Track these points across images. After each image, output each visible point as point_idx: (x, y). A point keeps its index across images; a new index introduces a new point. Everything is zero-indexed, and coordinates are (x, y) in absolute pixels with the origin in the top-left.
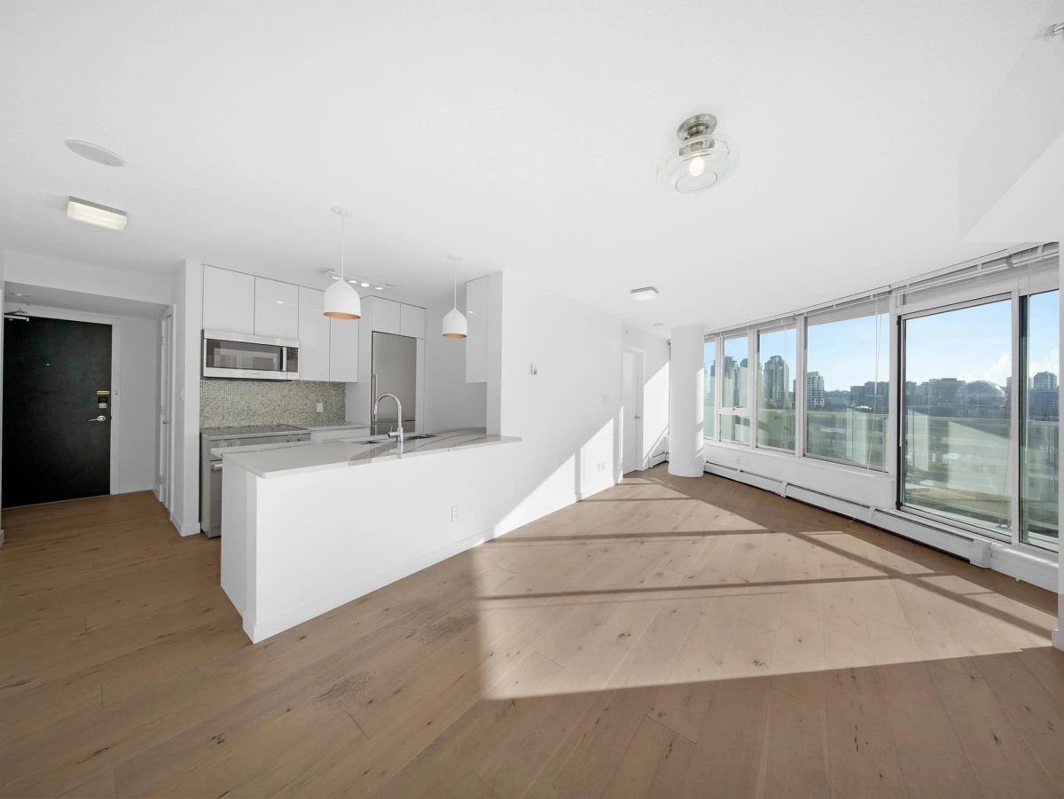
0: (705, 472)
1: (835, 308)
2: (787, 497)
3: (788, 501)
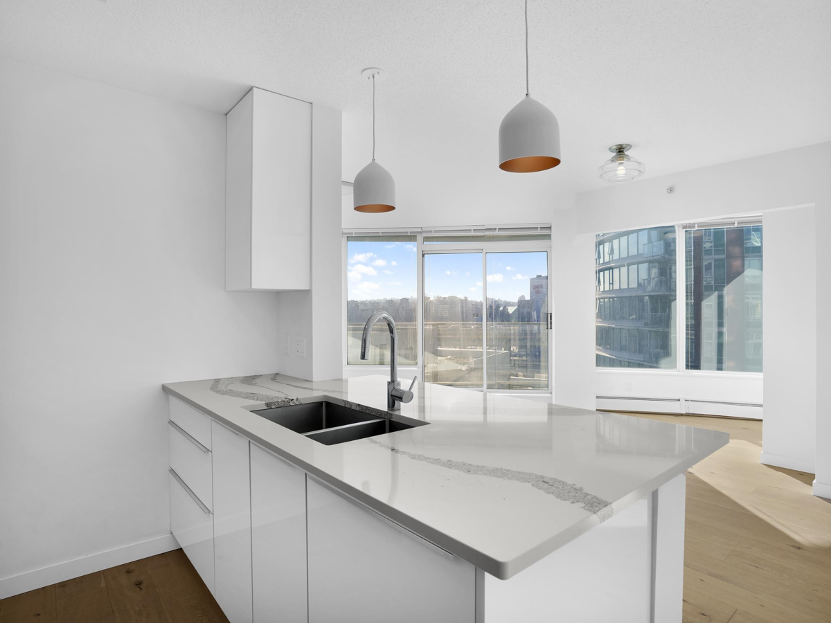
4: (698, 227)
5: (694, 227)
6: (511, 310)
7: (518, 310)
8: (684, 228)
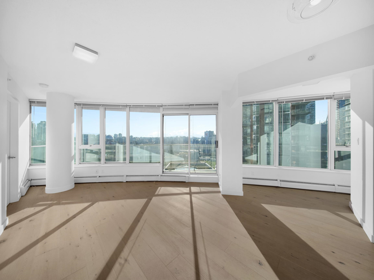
0: (75, 184)
1: (144, 106)
2: (127, 182)
3: (127, 183)
4: (286, 102)
5: (284, 103)
6: (199, 140)
7: (201, 140)
8: (278, 103)
